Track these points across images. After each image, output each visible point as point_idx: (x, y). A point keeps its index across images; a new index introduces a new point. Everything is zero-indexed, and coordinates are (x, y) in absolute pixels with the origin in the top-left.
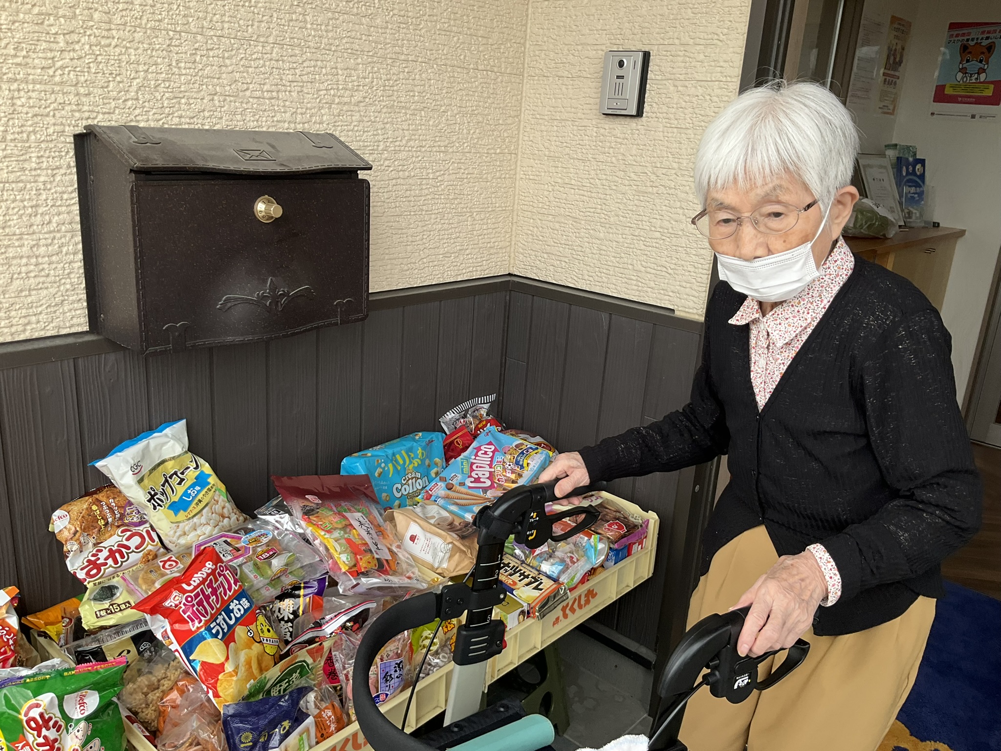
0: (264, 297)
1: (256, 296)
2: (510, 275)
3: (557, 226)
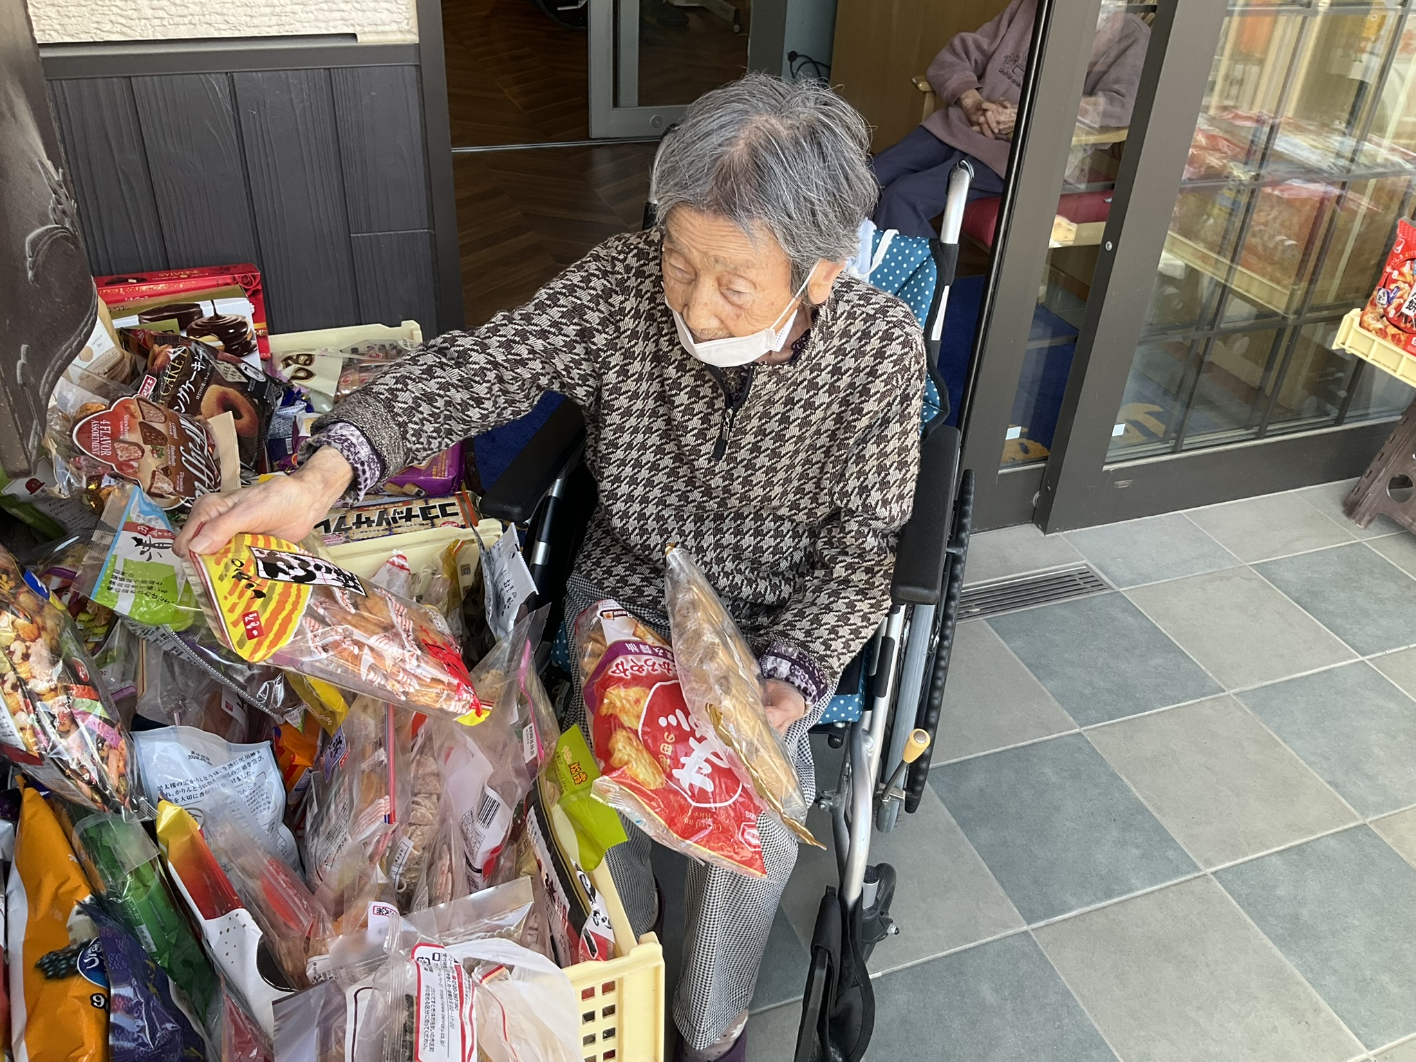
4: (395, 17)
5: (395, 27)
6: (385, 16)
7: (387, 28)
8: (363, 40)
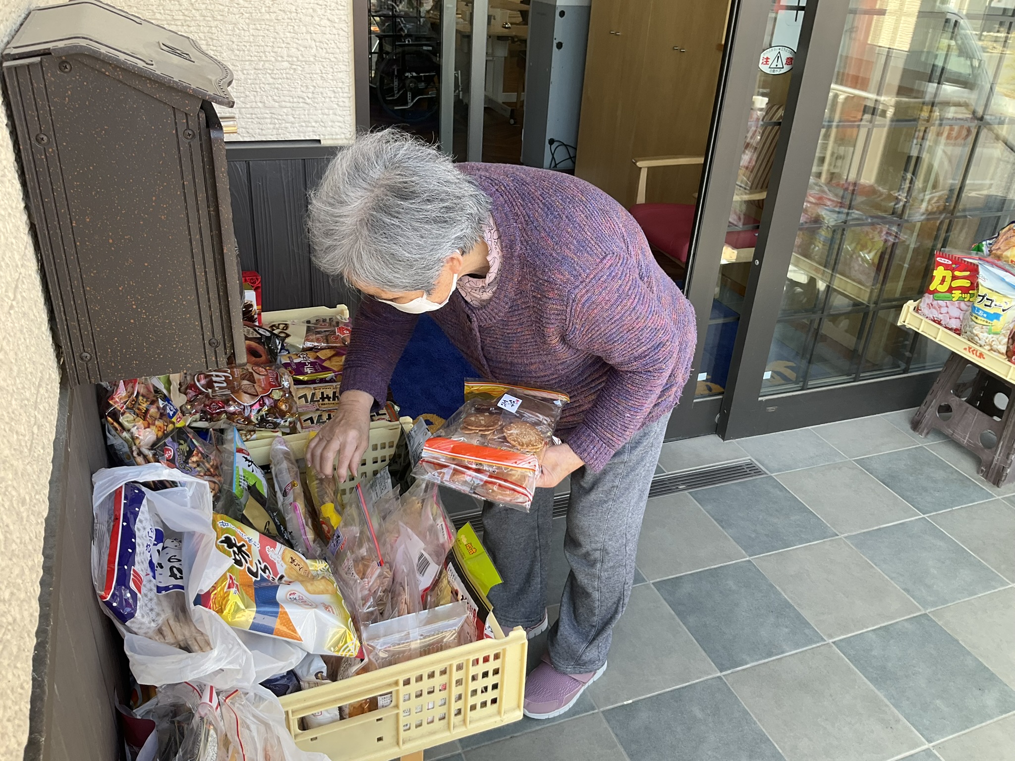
4: (343, 130)
5: (343, 136)
6: (337, 130)
7: (339, 137)
8: (324, 143)
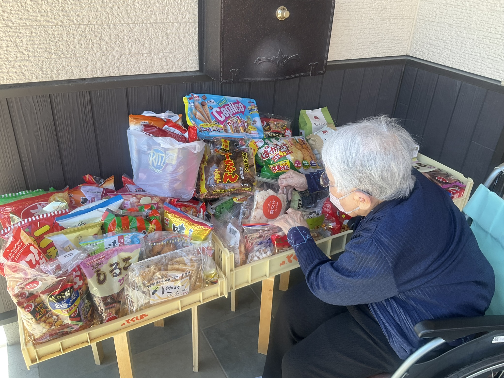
0: (276, 59)
1: (272, 58)
2: (407, 56)
3: (438, 29)
